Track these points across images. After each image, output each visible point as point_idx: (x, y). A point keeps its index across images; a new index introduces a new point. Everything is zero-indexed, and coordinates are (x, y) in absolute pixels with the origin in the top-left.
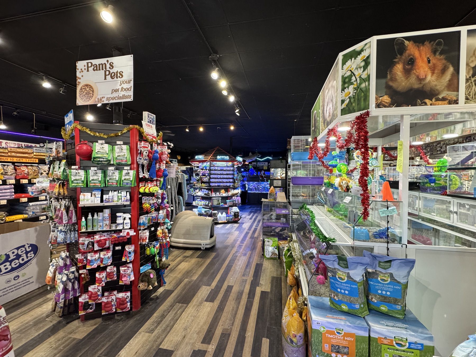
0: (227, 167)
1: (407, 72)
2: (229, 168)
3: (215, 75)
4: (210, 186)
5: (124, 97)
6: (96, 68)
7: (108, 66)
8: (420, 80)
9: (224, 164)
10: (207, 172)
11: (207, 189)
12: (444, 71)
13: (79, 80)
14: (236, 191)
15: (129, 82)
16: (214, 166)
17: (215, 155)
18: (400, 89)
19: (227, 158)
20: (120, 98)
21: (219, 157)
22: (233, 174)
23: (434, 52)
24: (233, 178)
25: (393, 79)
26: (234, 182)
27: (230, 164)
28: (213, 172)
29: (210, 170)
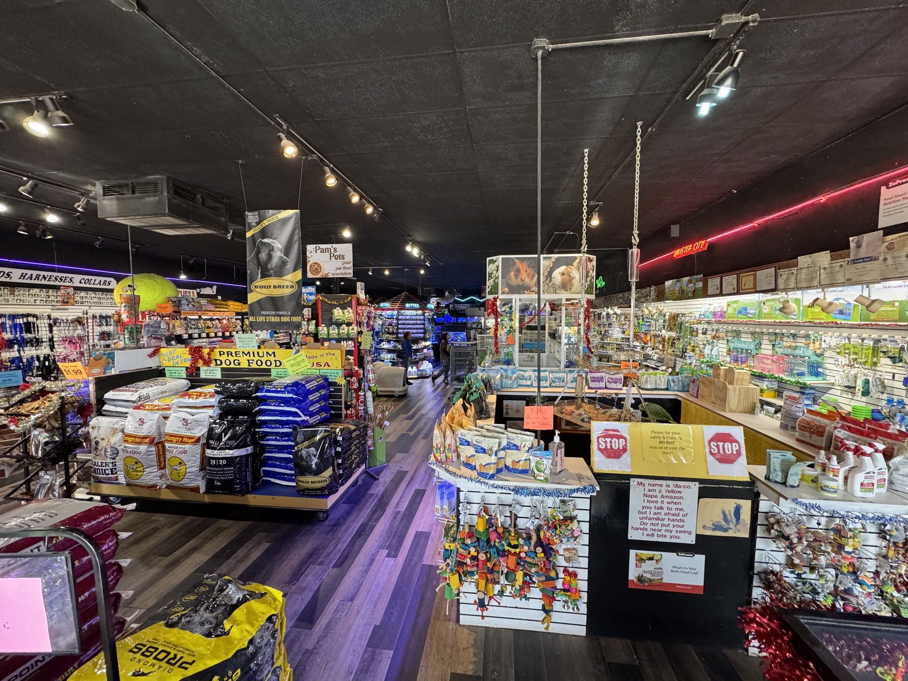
0: (417, 315)
1: (516, 276)
2: (418, 317)
3: (408, 248)
4: (397, 337)
5: (346, 273)
6: (323, 251)
7: (332, 250)
8: (522, 281)
9: (414, 312)
10: (395, 321)
11: (394, 341)
12: (533, 276)
13: (308, 259)
14: (428, 343)
15: (350, 263)
16: (402, 315)
17: (404, 302)
18: (513, 284)
19: (417, 306)
20: (343, 274)
21: (407, 305)
22: (424, 324)
23: (529, 266)
24: (423, 329)
25: (510, 279)
26: (425, 333)
27: (420, 312)
28: (400, 322)
29: (397, 319)
